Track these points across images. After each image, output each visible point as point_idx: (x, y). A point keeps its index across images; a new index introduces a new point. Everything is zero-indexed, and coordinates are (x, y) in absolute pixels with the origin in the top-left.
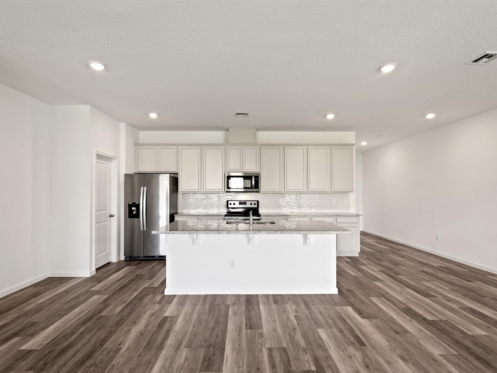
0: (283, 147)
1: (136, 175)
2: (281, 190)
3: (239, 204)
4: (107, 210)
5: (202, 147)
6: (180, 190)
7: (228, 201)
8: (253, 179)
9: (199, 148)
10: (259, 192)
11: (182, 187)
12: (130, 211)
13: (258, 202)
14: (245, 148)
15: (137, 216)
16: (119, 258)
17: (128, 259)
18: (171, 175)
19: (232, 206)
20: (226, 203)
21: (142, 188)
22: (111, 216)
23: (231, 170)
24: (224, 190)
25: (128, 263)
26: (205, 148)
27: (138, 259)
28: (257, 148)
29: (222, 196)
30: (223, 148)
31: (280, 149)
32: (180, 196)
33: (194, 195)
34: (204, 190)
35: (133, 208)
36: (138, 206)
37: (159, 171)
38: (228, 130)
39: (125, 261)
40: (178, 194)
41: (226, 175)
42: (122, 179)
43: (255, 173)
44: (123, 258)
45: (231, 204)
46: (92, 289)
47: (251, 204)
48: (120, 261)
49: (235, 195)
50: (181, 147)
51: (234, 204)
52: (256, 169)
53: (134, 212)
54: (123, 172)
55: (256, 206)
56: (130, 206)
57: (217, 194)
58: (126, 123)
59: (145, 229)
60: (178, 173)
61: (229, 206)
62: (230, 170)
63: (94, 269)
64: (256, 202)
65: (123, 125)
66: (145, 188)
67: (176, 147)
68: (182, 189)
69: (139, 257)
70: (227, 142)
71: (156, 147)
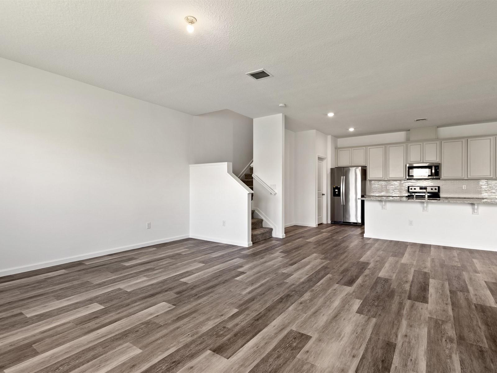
0: (466, 139)
1: (336, 169)
2: (463, 177)
3: (420, 189)
5: (386, 146)
6: (368, 178)
7: (409, 187)
8: (433, 168)
9: (384, 147)
10: (439, 179)
11: (370, 176)
12: (334, 192)
13: (439, 187)
14: (425, 143)
15: (339, 195)
16: (327, 222)
17: (333, 223)
18: (362, 168)
19: (413, 190)
20: (407, 188)
21: (342, 177)
22: (323, 195)
23: (412, 162)
24: (405, 178)
25: (332, 225)
26: (388, 146)
27: (340, 223)
28: (438, 142)
29: (404, 183)
30: (405, 145)
31: (462, 141)
32: (368, 183)
33: (379, 182)
34: (388, 178)
35: (336, 190)
36: (339, 189)
37: (352, 165)
38: (409, 130)
39: (331, 223)
40: (366, 182)
41: (408, 165)
42: (329, 171)
43: (435, 163)
44: (329, 222)
45: (411, 189)
47: (432, 189)
48: (328, 224)
49: (416, 181)
50: (369, 148)
51: (415, 189)
52: (437, 160)
53: (337, 193)
54: (330, 167)
55: (437, 191)
56: (334, 189)
57: (399, 181)
58: (332, 135)
59: (344, 204)
60: (366, 166)
61: (410, 190)
62: (410, 162)
63: (317, 224)
64: (437, 188)
65: (329, 137)
66: (344, 177)
67: (365, 148)
68: (369, 178)
69: (340, 222)
70: (408, 140)
71: (350, 149)
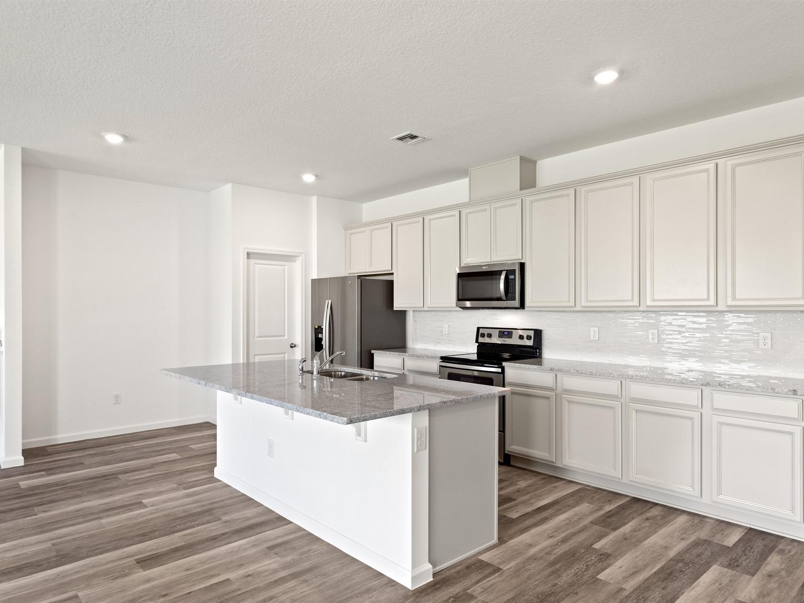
4: (284, 336)
46: (191, 446)
